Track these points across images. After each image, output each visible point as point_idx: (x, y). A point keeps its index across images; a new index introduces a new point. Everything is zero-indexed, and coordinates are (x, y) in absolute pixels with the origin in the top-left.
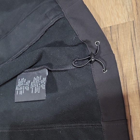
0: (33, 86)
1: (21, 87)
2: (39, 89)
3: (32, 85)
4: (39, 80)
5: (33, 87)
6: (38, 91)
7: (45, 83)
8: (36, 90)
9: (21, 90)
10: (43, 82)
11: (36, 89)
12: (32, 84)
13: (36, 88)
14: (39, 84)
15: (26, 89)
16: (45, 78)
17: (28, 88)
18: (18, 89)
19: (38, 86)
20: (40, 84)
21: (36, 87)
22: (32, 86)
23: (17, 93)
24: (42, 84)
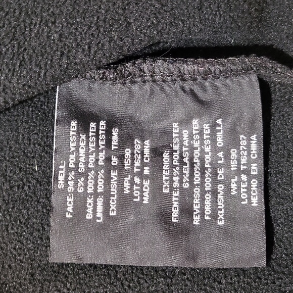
0: (176, 179)
1: (91, 175)
2: (221, 204)
3: (171, 176)
4: (215, 149)
5: (176, 184)
6: (214, 216)
7: (254, 166)
8: (202, 209)
9: (96, 195)
10: (244, 160)
11: (202, 200)
12: (172, 167)
13: (203, 193)
14: (215, 174)
15: (131, 195)
16: (254, 137)
17: (142, 185)
18: (71, 183)
19: (215, 183)
20: (221, 172)
21: (197, 191)
22: (172, 181)
23: (70, 209)
24: (238, 172)
